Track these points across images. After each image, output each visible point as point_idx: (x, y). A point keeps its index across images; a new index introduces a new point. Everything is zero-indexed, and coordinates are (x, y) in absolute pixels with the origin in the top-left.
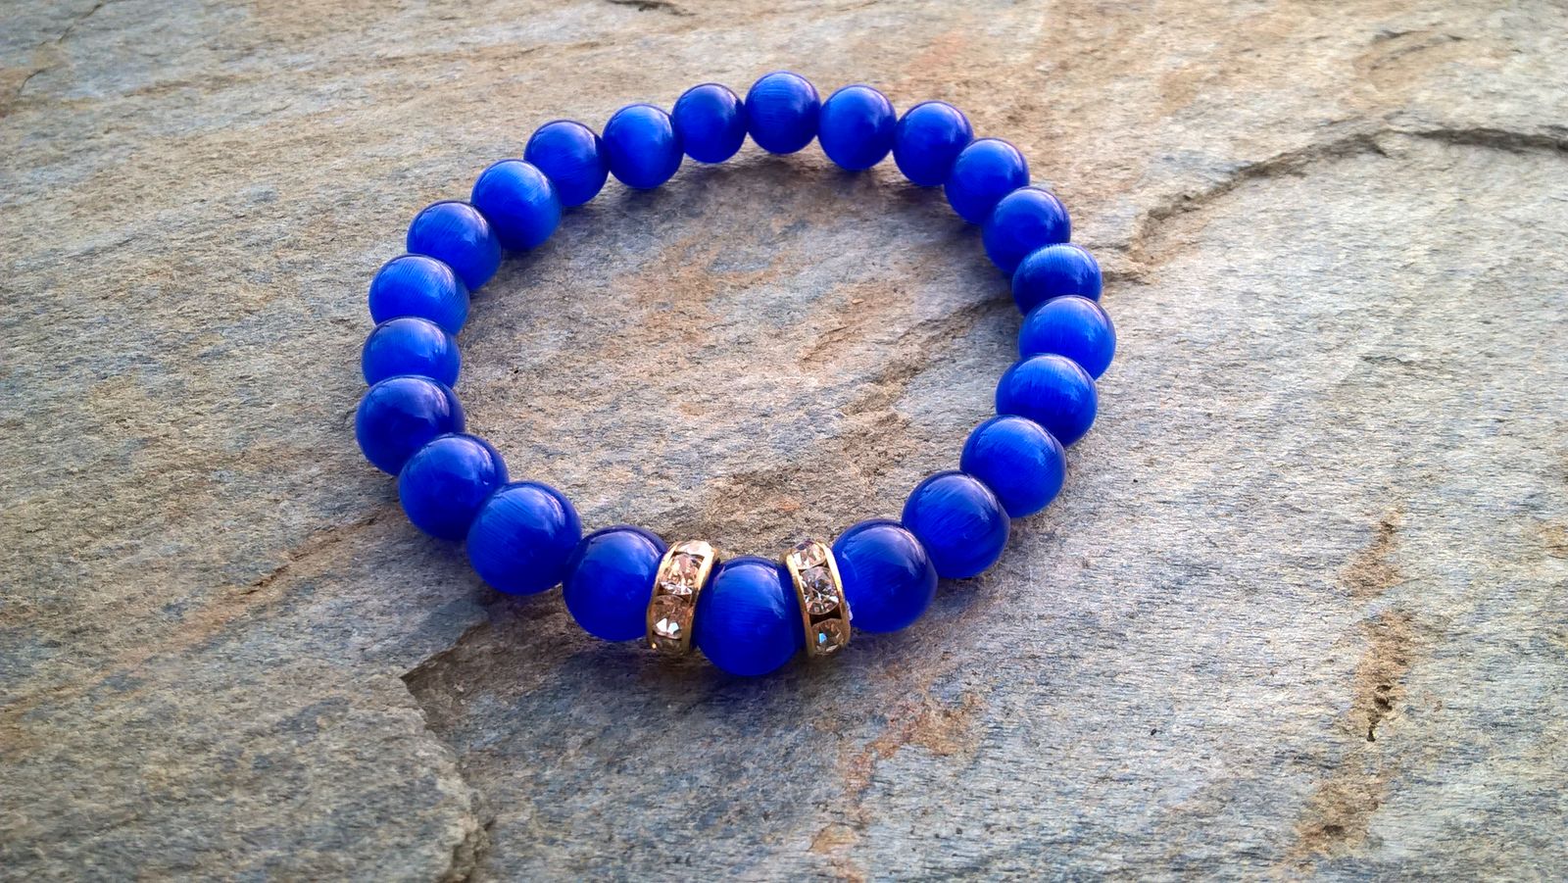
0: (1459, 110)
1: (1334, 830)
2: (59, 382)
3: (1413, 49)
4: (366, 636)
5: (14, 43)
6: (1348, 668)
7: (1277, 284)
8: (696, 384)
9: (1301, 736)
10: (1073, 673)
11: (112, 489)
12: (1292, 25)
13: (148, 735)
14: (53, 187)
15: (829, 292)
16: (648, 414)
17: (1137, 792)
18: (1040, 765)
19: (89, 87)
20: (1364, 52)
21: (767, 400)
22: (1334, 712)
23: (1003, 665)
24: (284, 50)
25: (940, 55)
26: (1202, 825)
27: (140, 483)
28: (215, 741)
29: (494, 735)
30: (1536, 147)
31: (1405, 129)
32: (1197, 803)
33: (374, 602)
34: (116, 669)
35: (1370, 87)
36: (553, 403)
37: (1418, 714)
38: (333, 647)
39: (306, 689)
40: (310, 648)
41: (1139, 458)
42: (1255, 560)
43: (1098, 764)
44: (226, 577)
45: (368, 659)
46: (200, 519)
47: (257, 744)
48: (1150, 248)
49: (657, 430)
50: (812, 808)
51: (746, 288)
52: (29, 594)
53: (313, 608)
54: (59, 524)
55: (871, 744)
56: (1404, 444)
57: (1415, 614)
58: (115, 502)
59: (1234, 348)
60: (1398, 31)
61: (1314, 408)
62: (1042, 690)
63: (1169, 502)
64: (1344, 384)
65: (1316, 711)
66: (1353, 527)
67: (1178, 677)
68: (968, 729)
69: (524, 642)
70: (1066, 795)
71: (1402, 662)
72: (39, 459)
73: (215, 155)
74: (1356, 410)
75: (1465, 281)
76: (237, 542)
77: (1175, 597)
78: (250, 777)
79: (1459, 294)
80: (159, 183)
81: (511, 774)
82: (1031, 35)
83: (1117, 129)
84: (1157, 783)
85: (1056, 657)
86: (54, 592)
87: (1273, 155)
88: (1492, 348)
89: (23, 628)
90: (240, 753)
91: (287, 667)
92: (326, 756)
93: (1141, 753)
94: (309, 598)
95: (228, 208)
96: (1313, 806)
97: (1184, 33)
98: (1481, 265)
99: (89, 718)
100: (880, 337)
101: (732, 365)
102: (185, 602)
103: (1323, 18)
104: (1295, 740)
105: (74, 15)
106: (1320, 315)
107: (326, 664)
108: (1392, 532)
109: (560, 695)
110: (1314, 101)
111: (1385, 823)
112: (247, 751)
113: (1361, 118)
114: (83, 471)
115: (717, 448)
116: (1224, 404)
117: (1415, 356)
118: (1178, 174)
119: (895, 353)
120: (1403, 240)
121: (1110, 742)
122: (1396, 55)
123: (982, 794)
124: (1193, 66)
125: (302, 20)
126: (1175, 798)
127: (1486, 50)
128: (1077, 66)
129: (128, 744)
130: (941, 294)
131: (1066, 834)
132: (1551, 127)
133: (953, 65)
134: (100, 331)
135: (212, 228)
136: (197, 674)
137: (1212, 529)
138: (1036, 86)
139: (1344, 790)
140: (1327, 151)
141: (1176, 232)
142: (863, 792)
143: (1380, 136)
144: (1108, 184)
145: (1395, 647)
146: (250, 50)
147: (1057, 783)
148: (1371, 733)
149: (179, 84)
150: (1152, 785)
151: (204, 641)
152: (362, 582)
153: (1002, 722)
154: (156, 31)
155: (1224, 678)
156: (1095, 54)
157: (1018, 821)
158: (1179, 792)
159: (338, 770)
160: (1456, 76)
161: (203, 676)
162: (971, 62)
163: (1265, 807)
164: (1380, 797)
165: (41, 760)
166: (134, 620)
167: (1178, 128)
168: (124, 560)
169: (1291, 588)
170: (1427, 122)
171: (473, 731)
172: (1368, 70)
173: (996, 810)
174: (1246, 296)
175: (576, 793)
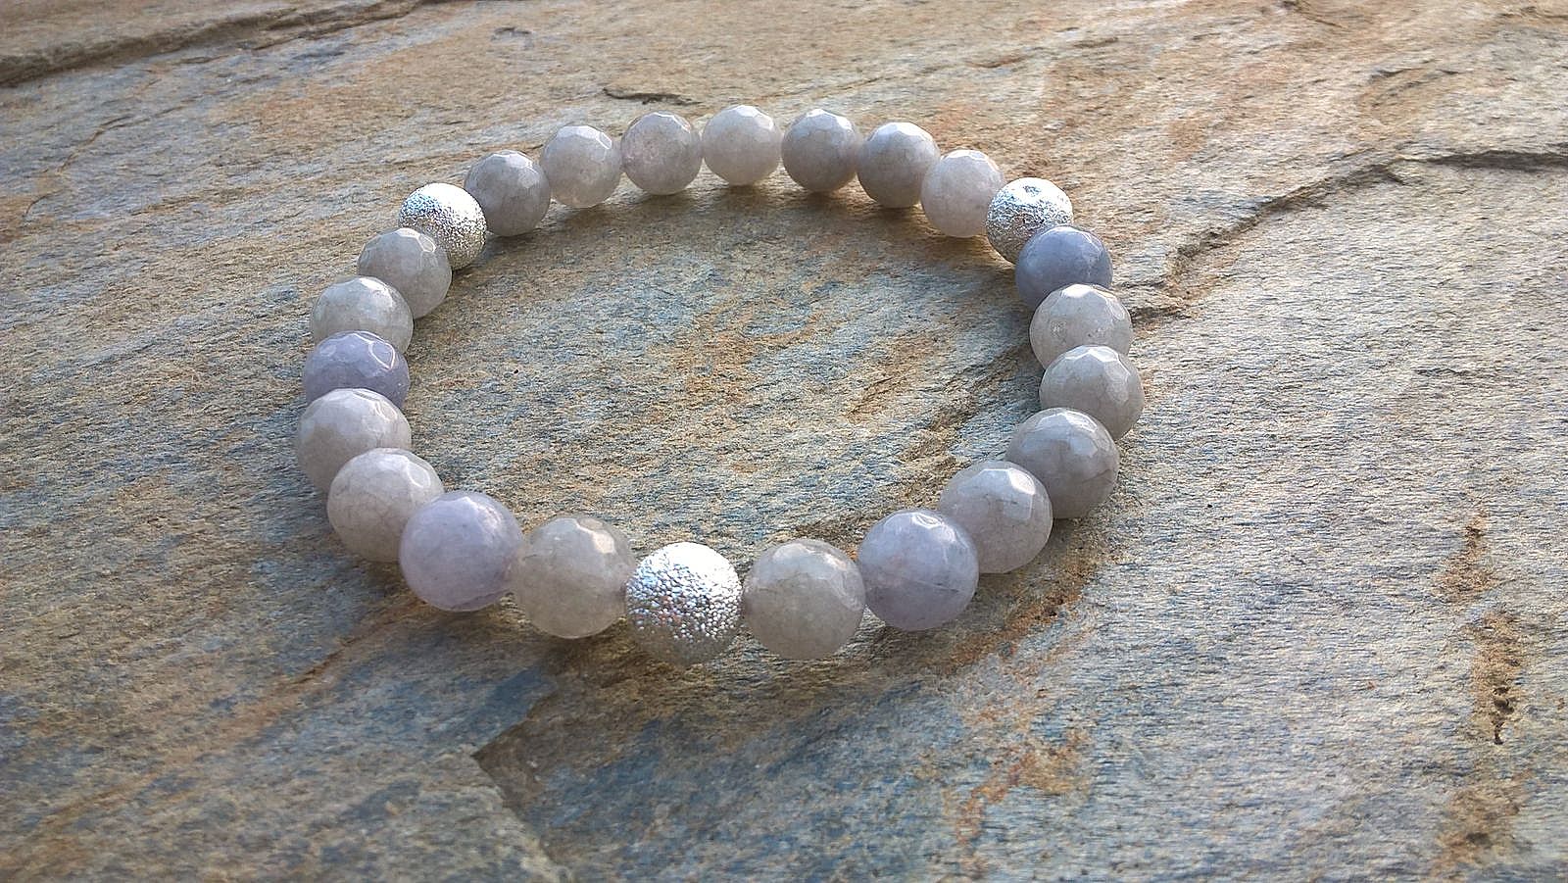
0: (1467, 136)
1: (1479, 838)
2: (86, 487)
3: (1410, 85)
4: (430, 716)
5: (13, 173)
6: (1461, 673)
7: (1318, 308)
8: (745, 442)
9: (1426, 745)
10: (1178, 701)
11: (147, 589)
12: (1289, 71)
13: (205, 836)
14: (65, 303)
15: (868, 345)
16: (699, 475)
17: (1265, 817)
18: (1159, 798)
19: (95, 209)
20: (1363, 91)
21: (820, 453)
22: (1455, 719)
23: (1104, 698)
24: (291, 162)
25: (947, 121)
26: (1339, 845)
27: (177, 580)
28: (278, 836)
29: (574, 810)
30: (1548, 165)
31: (1416, 158)
32: (1330, 822)
33: (435, 681)
34: (165, 770)
35: (1376, 122)
36: (601, 471)
37: (1542, 714)
38: (397, 730)
39: (371, 775)
40: (372, 732)
41: (1209, 483)
42: (1346, 574)
43: (1221, 790)
44: (276, 667)
45: (434, 738)
46: (244, 612)
47: (323, 836)
48: (1185, 284)
49: (713, 490)
50: (924, 860)
51: (784, 348)
52: (66, 700)
53: (371, 692)
54: (94, 628)
55: (979, 789)
56: (1474, 450)
57: (1518, 614)
58: (152, 601)
59: (1286, 371)
60: (1394, 70)
61: (1377, 422)
62: (1148, 720)
63: (1248, 524)
64: (1403, 397)
65: (1436, 718)
66: (1439, 534)
67: (1288, 696)
68: (1077, 766)
69: (597, 711)
70: (1192, 825)
71: (1515, 664)
72: (67, 565)
73: (230, 262)
74: (1419, 421)
75: (1503, 293)
76: (285, 632)
77: (1270, 617)
78: (319, 871)
79: (1500, 306)
80: (174, 291)
81: (597, 850)
82: (1034, 98)
83: (1134, 176)
84: (1287, 804)
85: (1159, 685)
86: (92, 697)
87: (1292, 189)
88: (1542, 353)
89: (61, 736)
90: (306, 847)
91: (347, 754)
92: (400, 843)
93: (1263, 776)
94: (367, 682)
95: (249, 309)
96: (1452, 815)
97: (1184, 86)
98: (1516, 276)
99: (139, 823)
100: (926, 385)
101: (780, 422)
102: (234, 696)
103: (1317, 63)
104: (1420, 750)
105: (75, 143)
106: (1366, 334)
107: (390, 748)
108: (1478, 536)
109: (640, 763)
110: (1322, 138)
111: (1529, 826)
112: (313, 845)
113: (1373, 150)
114: (115, 573)
115: (776, 502)
116: (1286, 426)
117: (1469, 366)
118: (1201, 213)
119: (944, 399)
120: (1435, 260)
121: (1229, 769)
122: (1397, 91)
123: (1104, 832)
124: (1198, 114)
125: (306, 133)
126: (1307, 819)
127: (1482, 81)
128: (1084, 123)
129: (184, 847)
130: (982, 340)
131: (1198, 866)
132: (1559, 145)
133: (961, 130)
134: (124, 436)
135: (234, 329)
136: (252, 769)
137: (1296, 547)
138: (1046, 143)
139: (1481, 796)
140: (1343, 182)
141: (1207, 267)
142: (975, 840)
143: (1394, 165)
144: (1132, 227)
145: (1504, 648)
146: (256, 164)
147: (1180, 814)
148: (1497, 735)
149: (186, 200)
150: (1279, 808)
151: (258, 735)
152: (421, 661)
153: (1112, 757)
154: (158, 153)
155: (1335, 693)
156: (1099, 110)
157: (1146, 857)
158: (1310, 813)
159: (415, 857)
160: (1457, 105)
161: (259, 770)
162: (979, 126)
163: (1402, 820)
164: (1519, 800)
165: (90, 871)
166: (181, 719)
167: (1194, 172)
168: (164, 660)
169: (1388, 599)
170: (1438, 149)
171: (552, 809)
172: (1369, 108)
173: (1119, 847)
174: (1288, 322)
175: (669, 864)
